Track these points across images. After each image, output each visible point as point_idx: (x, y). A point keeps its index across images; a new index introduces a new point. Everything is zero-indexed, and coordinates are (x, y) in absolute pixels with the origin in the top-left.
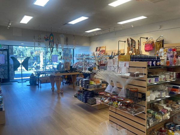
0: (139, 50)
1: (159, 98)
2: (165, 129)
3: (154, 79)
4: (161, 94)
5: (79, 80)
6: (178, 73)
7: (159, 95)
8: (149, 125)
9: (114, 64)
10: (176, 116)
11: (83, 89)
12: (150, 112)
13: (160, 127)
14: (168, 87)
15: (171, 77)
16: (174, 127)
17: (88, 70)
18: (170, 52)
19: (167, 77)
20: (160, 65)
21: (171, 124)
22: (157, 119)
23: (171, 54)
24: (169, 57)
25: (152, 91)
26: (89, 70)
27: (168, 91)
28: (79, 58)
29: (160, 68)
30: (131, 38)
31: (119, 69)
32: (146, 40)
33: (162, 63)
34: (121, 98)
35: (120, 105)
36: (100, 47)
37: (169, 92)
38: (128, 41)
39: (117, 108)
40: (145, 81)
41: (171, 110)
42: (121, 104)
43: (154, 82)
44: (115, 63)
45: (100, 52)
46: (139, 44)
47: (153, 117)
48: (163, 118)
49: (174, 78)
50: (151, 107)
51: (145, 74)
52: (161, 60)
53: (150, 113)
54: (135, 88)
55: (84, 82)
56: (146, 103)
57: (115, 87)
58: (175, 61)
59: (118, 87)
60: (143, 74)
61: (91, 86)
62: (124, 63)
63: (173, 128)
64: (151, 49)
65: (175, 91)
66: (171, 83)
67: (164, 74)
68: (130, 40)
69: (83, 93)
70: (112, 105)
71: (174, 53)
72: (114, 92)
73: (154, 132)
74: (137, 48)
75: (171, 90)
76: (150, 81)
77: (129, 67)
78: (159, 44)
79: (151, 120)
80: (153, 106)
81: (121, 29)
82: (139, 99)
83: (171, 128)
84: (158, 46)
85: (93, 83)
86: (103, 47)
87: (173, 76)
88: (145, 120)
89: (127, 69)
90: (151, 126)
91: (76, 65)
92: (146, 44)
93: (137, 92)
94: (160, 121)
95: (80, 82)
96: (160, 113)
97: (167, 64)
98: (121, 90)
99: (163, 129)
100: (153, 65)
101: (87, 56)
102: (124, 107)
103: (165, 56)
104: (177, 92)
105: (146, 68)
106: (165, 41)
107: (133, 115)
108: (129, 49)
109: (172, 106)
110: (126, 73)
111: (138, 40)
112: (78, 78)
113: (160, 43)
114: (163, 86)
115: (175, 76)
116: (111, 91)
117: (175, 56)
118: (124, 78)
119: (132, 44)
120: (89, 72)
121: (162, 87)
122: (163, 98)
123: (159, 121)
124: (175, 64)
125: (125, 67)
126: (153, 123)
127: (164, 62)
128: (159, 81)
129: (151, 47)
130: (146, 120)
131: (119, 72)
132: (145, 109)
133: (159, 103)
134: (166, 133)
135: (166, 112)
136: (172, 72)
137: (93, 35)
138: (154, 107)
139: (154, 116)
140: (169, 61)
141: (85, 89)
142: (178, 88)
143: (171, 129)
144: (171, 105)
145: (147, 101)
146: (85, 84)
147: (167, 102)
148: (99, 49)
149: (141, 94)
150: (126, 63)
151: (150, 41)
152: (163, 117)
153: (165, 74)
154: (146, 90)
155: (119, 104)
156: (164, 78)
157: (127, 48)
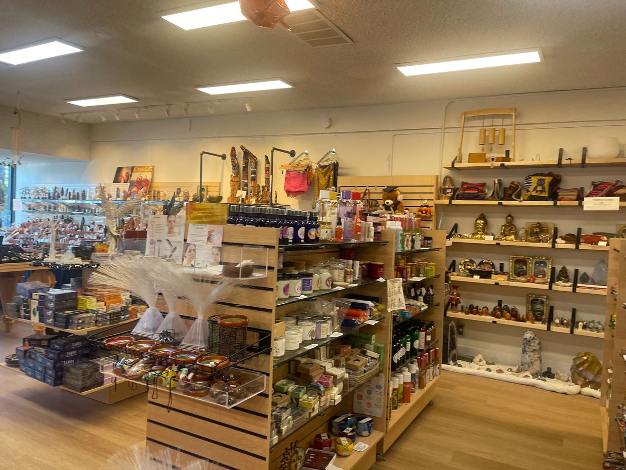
0: (268, 190)
1: (312, 342)
2: (329, 437)
3: (298, 283)
4: (318, 329)
5: (31, 293)
6: (368, 262)
7: (312, 333)
8: (279, 432)
9: (170, 232)
10: (361, 393)
11: (49, 331)
12: (286, 387)
13: (315, 434)
14: (340, 307)
15: (348, 276)
16: (355, 427)
17: (73, 256)
18: (344, 201)
19: (338, 274)
20: (317, 239)
21: (346, 420)
22: (304, 410)
23: (349, 208)
24: (342, 216)
25: (294, 321)
26: (77, 255)
27: (339, 318)
28: (39, 205)
29: (317, 248)
30: (242, 148)
31: (190, 251)
32: (288, 159)
33: (324, 233)
34: (188, 353)
35: (185, 379)
36: (133, 168)
37: (342, 321)
38: (233, 155)
39: (174, 389)
40: (271, 290)
41: (347, 376)
42: (190, 376)
43: (299, 292)
44: (176, 229)
45: (131, 187)
46: (269, 171)
47: (295, 404)
48: (322, 404)
49: (356, 278)
50: (289, 372)
51: (271, 268)
52: (323, 223)
53: (286, 393)
54: (237, 317)
55: (51, 301)
56: (272, 360)
57: (170, 315)
58: (358, 229)
59: (181, 316)
60: (263, 268)
61: (84, 315)
62: (207, 228)
63: (350, 429)
64: (301, 189)
65: (358, 316)
66: (348, 293)
67: (329, 266)
68: (240, 153)
69: (49, 346)
70: (155, 381)
71: (355, 205)
72: (165, 334)
73: (296, 452)
74: (262, 182)
75: (348, 315)
76: (286, 289)
77: (223, 243)
78: (325, 174)
79: (287, 416)
80: (296, 368)
81: (211, 111)
82: (251, 349)
83: (345, 431)
84: (323, 181)
85: (91, 304)
86: (142, 169)
87: (353, 273)
88: (266, 416)
89: (216, 251)
90: (286, 432)
91: (22, 232)
92: (288, 172)
93: (244, 329)
94: (312, 415)
95: (34, 305)
96: (314, 389)
97: (337, 236)
98: (191, 325)
99: (325, 437)
100: (296, 239)
101: (76, 197)
102: (199, 384)
103: (333, 214)
104: (362, 320)
105: (273, 247)
106: (341, 168)
107: (226, 407)
108: (236, 185)
109: (350, 362)
110: (213, 264)
111: (267, 157)
112: (28, 286)
113: (327, 172)
114: (325, 304)
115: (357, 271)
116: (155, 330)
117: (358, 213)
118: (202, 281)
119: (245, 168)
120: (78, 261)
121: (323, 307)
122: (325, 339)
123: (310, 413)
124: (358, 238)
125: (210, 245)
126: (291, 422)
127: (329, 230)
128: (315, 287)
129: (303, 181)
130: (269, 416)
131: (190, 261)
132: (268, 380)
133: (314, 357)
134: (333, 448)
135: (331, 384)
136: (351, 262)
137: (104, 119)
138: (299, 371)
139: (297, 400)
140: (342, 227)
141: (57, 330)
142: (364, 307)
143: (345, 435)
144: (348, 359)
145: (274, 354)
146: (56, 310)
147: (337, 353)
148: (129, 176)
149: (256, 334)
150: (212, 231)
151: (302, 163)
152: (323, 399)
153: (332, 266)
154: (273, 320)
155: (182, 376)
156: (328, 280)
157: (229, 179)
